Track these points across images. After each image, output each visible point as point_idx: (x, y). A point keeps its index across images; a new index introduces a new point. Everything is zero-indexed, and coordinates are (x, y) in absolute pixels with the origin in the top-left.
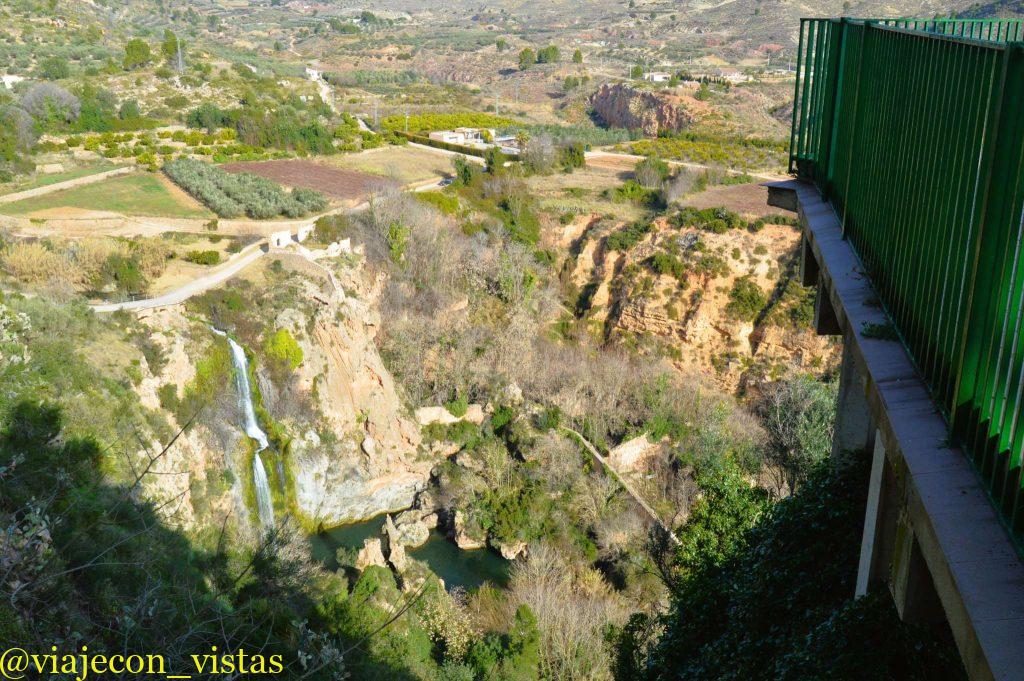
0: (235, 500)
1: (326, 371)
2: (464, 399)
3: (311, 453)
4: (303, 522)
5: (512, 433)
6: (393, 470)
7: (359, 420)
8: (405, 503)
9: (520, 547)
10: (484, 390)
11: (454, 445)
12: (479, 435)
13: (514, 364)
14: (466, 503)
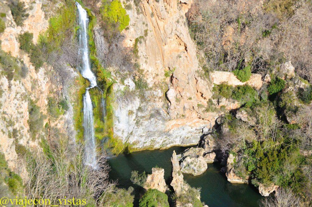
0: (67, 122)
1: (146, 34)
2: (248, 69)
3: (127, 95)
4: (116, 145)
5: (282, 100)
6: (187, 115)
7: (166, 75)
8: (193, 141)
9: (273, 188)
10: (266, 63)
11: (236, 102)
12: (257, 98)
13: (292, 47)
14: (238, 149)
